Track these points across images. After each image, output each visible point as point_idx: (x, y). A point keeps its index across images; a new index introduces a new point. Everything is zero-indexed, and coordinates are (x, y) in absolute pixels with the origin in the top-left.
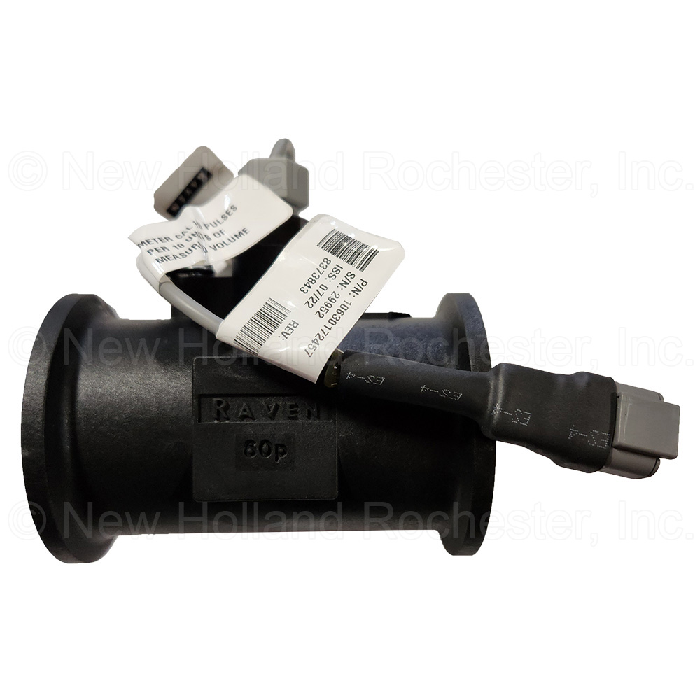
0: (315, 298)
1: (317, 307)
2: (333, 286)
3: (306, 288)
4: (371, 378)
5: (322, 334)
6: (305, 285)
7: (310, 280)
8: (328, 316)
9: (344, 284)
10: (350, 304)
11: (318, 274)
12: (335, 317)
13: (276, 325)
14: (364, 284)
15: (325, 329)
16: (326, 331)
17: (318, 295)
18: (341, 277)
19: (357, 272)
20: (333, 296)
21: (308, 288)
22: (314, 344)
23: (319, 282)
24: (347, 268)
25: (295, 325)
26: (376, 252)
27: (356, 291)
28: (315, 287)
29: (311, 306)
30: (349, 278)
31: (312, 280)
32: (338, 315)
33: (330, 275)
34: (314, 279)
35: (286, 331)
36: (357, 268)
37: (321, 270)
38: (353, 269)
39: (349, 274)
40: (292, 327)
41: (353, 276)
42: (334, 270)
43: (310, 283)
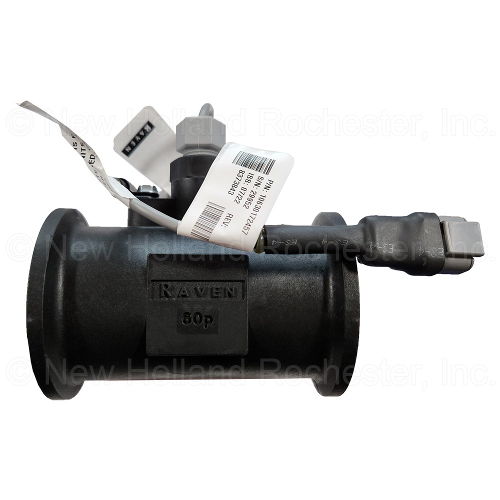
0: (240, 197)
1: (243, 202)
2: (250, 187)
3: (232, 191)
4: (288, 241)
5: (251, 219)
6: (231, 189)
7: (234, 186)
8: (252, 206)
9: (257, 185)
10: (265, 197)
11: (237, 181)
12: (257, 206)
13: (217, 218)
14: (271, 182)
15: (252, 215)
16: (253, 216)
17: (242, 195)
18: (254, 180)
19: (264, 176)
20: (252, 194)
21: (234, 191)
22: (247, 226)
23: (240, 186)
24: (257, 174)
25: (231, 216)
26: (274, 162)
27: (267, 188)
28: (238, 190)
29: (238, 202)
30: (260, 180)
31: (235, 185)
32: (259, 205)
33: (247, 181)
34: (236, 184)
35: (225, 221)
36: (264, 173)
37: (239, 178)
38: (261, 174)
39: (259, 178)
40: (229, 218)
41: (262, 179)
42: (249, 177)
43: (234, 188)
